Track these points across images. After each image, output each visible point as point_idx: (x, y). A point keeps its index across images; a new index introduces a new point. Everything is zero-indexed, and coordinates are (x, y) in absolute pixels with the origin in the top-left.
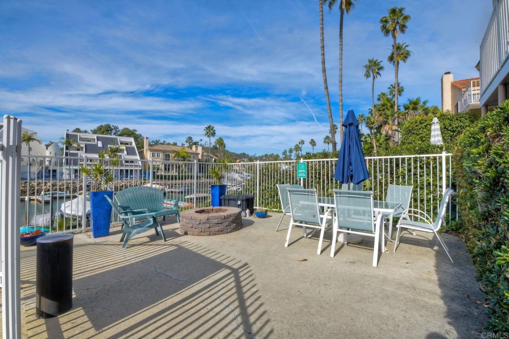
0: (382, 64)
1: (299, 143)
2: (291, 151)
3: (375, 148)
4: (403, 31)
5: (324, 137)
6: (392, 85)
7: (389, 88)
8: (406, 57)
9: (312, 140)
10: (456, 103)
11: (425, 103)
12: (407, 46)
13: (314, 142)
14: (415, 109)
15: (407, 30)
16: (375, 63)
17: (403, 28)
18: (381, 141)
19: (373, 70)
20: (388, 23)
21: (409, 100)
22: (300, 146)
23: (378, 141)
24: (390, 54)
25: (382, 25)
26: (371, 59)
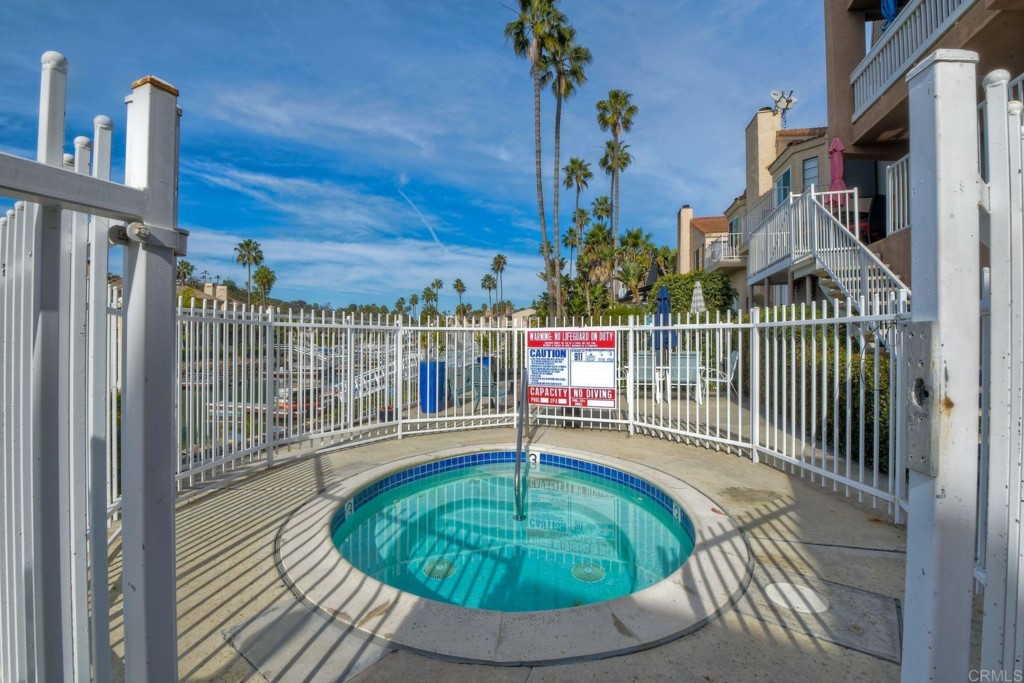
0: (590, 169)
1: (433, 285)
2: (414, 300)
3: (589, 303)
4: (627, 128)
5: (482, 277)
6: (597, 200)
7: (593, 204)
8: (624, 164)
9: (458, 281)
10: (695, 250)
11: (648, 237)
12: (626, 146)
13: (462, 285)
14: (635, 245)
15: (632, 127)
16: (580, 165)
17: (627, 124)
18: (597, 294)
19: (577, 177)
20: (608, 111)
21: (627, 231)
22: (435, 290)
23: (592, 293)
24: (603, 156)
25: (598, 113)
26: (575, 157)
